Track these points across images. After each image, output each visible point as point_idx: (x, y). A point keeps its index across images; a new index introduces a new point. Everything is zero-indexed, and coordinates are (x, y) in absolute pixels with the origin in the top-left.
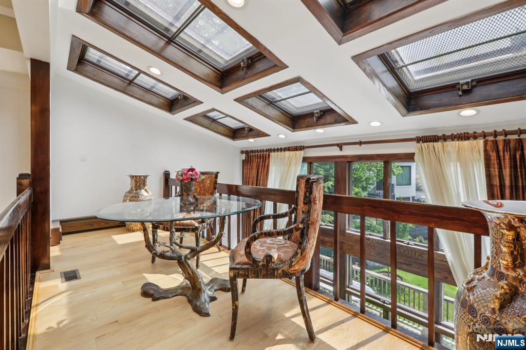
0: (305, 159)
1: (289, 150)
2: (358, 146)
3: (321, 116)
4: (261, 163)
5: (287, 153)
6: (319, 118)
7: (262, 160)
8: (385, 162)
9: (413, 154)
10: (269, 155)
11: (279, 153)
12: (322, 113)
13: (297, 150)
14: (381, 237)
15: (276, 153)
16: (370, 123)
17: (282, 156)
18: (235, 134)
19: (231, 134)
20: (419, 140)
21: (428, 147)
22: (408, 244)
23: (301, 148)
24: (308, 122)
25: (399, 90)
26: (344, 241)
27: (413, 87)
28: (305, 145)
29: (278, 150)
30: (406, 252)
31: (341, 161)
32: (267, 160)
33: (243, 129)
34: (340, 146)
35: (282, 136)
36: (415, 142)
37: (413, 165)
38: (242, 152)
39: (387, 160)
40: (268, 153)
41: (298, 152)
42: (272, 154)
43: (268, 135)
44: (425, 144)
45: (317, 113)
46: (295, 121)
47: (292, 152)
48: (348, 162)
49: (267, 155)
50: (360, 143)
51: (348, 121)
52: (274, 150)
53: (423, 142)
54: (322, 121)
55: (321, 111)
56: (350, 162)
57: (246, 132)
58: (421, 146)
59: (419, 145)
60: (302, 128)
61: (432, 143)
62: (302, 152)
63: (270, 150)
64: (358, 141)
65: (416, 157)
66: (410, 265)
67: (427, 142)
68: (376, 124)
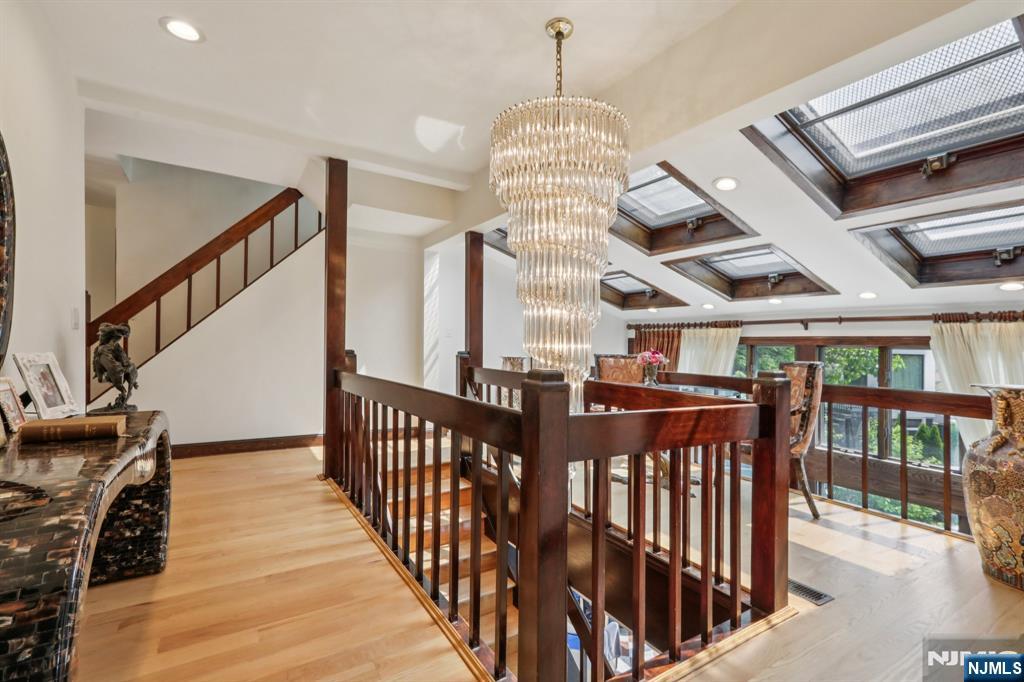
0: (743, 340)
1: (716, 326)
2: (837, 323)
3: (781, 281)
4: (666, 345)
5: (713, 331)
6: (775, 285)
7: (666, 339)
8: (880, 348)
9: (928, 338)
10: (679, 333)
11: (698, 330)
12: (781, 278)
13: (730, 327)
14: (874, 456)
15: (691, 330)
16: (859, 294)
17: (704, 336)
18: (625, 300)
19: (620, 300)
20: (936, 318)
21: (952, 329)
22: (920, 465)
23: (737, 324)
24: (757, 289)
25: (905, 254)
26: (812, 462)
27: (927, 251)
28: (745, 320)
29: (695, 325)
30: (917, 476)
31: (806, 346)
32: (676, 339)
33: (643, 293)
34: (805, 323)
35: (709, 307)
36: (931, 322)
37: (929, 355)
38: (629, 327)
39: (885, 345)
40: (676, 329)
41: (732, 330)
42: (685, 331)
43: (685, 304)
44: (948, 325)
45: (774, 277)
46: (735, 287)
47: (721, 330)
48: (818, 346)
49: (676, 333)
50: (840, 320)
51: (824, 291)
52: (689, 326)
53: (944, 322)
54: (782, 288)
55: (779, 275)
56: (820, 347)
57: (647, 298)
58: (941, 328)
59: (937, 326)
60: (747, 297)
61: (958, 324)
62: (739, 330)
63: (682, 326)
64: (837, 317)
65: (931, 343)
66: (923, 494)
67: (950, 321)
68: (868, 296)
